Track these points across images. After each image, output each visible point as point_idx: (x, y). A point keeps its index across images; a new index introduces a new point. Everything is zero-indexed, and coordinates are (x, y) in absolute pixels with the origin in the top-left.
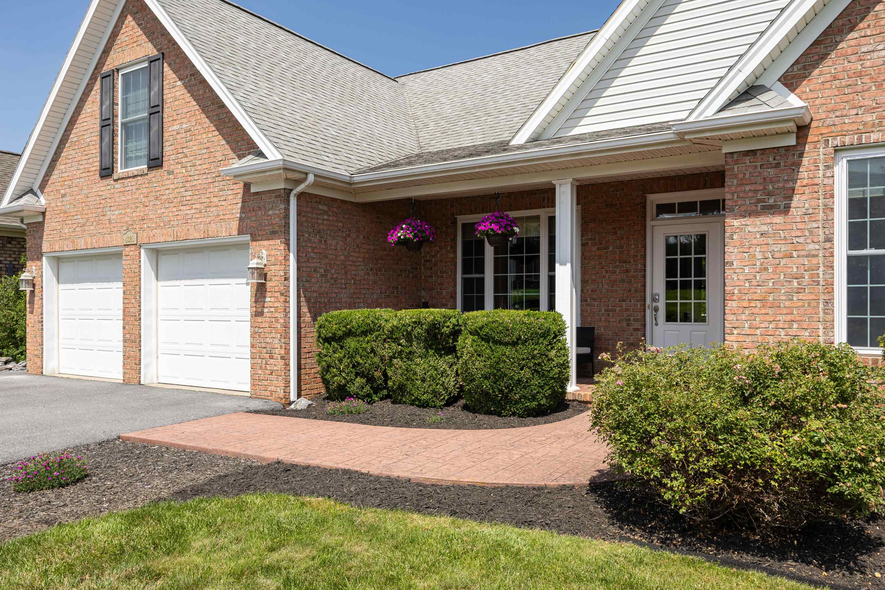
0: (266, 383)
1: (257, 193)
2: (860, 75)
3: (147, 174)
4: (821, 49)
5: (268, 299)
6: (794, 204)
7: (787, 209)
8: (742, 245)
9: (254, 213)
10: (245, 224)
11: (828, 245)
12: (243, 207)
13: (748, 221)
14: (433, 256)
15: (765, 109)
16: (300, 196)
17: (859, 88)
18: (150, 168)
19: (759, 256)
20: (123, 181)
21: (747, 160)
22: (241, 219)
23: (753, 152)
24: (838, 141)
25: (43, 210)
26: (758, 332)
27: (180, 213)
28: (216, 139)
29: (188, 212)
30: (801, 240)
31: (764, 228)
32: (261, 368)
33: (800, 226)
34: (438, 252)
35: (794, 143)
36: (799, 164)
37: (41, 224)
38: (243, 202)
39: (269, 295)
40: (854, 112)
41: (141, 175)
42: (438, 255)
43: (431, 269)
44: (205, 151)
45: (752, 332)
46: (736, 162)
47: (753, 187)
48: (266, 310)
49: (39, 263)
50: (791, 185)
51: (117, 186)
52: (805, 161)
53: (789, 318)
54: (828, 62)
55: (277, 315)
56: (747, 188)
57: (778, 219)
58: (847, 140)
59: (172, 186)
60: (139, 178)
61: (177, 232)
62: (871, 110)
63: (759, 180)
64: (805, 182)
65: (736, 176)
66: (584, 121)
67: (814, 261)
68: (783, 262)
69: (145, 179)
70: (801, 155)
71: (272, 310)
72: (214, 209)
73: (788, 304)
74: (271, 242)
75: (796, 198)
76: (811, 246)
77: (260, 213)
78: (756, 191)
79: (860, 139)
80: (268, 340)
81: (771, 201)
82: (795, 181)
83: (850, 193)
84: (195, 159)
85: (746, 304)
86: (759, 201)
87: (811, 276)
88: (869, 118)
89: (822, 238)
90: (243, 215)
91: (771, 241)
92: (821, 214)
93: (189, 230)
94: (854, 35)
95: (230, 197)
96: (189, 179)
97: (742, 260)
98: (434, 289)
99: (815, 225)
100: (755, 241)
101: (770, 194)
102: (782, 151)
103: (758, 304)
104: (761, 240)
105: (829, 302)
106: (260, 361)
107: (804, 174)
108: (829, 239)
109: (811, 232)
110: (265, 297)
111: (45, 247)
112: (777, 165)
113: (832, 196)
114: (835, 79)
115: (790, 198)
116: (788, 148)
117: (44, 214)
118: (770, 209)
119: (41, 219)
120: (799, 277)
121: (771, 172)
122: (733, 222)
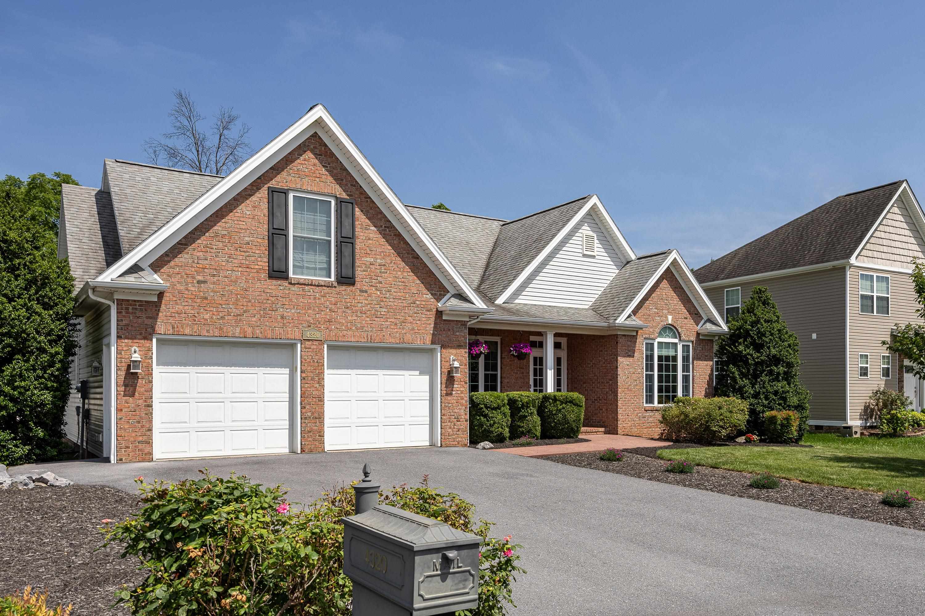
0: (454, 437)
1: (445, 320)
2: (649, 315)
3: (335, 287)
5: (455, 386)
6: (635, 355)
7: (633, 357)
8: (622, 368)
9: (444, 332)
10: (437, 338)
11: (642, 370)
12: (435, 327)
13: (624, 359)
15: (634, 323)
18: (340, 283)
19: (626, 372)
20: (303, 286)
21: (624, 337)
22: (433, 334)
23: (625, 335)
24: (644, 336)
26: (627, 399)
27: (374, 322)
28: (411, 278)
29: (383, 323)
31: (628, 362)
32: (450, 428)
33: (636, 363)
35: (635, 334)
36: (636, 342)
37: (157, 305)
38: (435, 324)
39: (456, 383)
41: (328, 287)
44: (401, 284)
45: (625, 399)
46: (621, 338)
48: (454, 393)
49: (146, 343)
51: (293, 289)
52: (638, 341)
53: (634, 394)
54: (642, 309)
55: (462, 395)
56: (624, 348)
57: (631, 359)
58: (646, 336)
59: (366, 302)
60: (324, 288)
61: (371, 336)
62: (651, 328)
63: (627, 345)
64: (637, 348)
65: (621, 343)
67: (640, 375)
68: (633, 375)
69: (333, 291)
70: (636, 339)
71: (459, 392)
72: (409, 324)
73: (634, 389)
74: (458, 351)
76: (638, 370)
77: (449, 333)
78: (626, 349)
79: (649, 336)
80: (456, 411)
81: (630, 353)
82: (635, 347)
83: (646, 353)
84: (391, 287)
85: (623, 390)
86: (627, 353)
87: (639, 380)
88: (651, 330)
90: (436, 333)
91: (629, 367)
92: (640, 359)
93: (384, 336)
94: (647, 302)
95: (423, 319)
96: (384, 300)
97: (622, 374)
99: (640, 363)
100: (625, 367)
101: (629, 351)
102: (632, 337)
103: (626, 390)
104: (627, 367)
105: (642, 389)
106: (449, 424)
107: (637, 346)
108: (642, 368)
109: (638, 365)
110: (453, 384)
111: (161, 327)
112: (631, 341)
113: (643, 354)
114: (644, 315)
115: (634, 353)
116: (634, 336)
117: (161, 295)
118: (629, 356)
119: (156, 299)
120: (636, 381)
121: (630, 343)
122: (620, 359)
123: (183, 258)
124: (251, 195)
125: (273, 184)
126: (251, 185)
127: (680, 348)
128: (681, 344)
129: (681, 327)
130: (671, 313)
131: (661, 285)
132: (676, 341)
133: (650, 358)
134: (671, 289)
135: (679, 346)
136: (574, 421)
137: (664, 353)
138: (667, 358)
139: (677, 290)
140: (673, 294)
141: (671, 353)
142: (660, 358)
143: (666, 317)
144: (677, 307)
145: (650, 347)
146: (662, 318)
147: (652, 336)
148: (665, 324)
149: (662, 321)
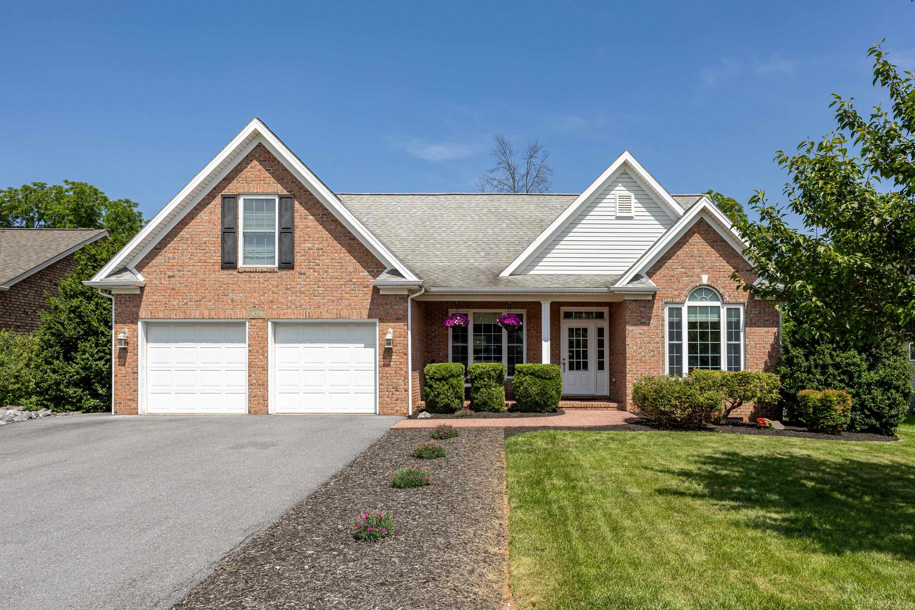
0: (392, 406)
1: (382, 295)
2: (673, 276)
3: (277, 272)
4: (660, 264)
5: (393, 357)
6: (651, 322)
7: (649, 324)
8: (632, 338)
9: (382, 307)
10: (374, 312)
11: (663, 339)
12: (372, 303)
13: (634, 328)
14: (433, 332)
15: (642, 285)
17: (672, 281)
18: (280, 268)
19: (639, 342)
20: (250, 274)
21: (634, 303)
22: (370, 309)
23: (636, 301)
24: (666, 300)
25: (143, 286)
26: (639, 372)
27: (312, 301)
28: (348, 258)
29: (321, 301)
30: (654, 337)
31: (641, 331)
32: (388, 397)
33: (654, 331)
34: (436, 330)
35: (651, 299)
36: (653, 307)
37: (140, 296)
38: (372, 299)
39: (394, 354)
40: (671, 290)
41: (271, 272)
42: (437, 332)
43: (432, 339)
44: (337, 264)
45: (637, 372)
46: (630, 304)
47: (637, 315)
48: (392, 363)
49: (134, 326)
50: (650, 315)
51: (241, 276)
52: (655, 306)
53: (650, 367)
54: (662, 269)
55: (401, 366)
56: (634, 315)
57: (646, 328)
58: (669, 300)
59: (305, 283)
60: (267, 274)
61: (309, 313)
62: (676, 290)
63: (639, 312)
64: (655, 314)
65: (630, 309)
66: (536, 268)
67: (658, 345)
68: (648, 345)
69: (275, 275)
70: (653, 304)
71: (398, 363)
72: (346, 301)
73: (649, 361)
74: (396, 324)
75: (652, 320)
76: (657, 339)
77: (387, 307)
78: (637, 316)
79: (673, 300)
80: (394, 381)
81: (643, 321)
82: (651, 313)
83: (669, 320)
84: (328, 268)
85: (634, 361)
86: (639, 320)
87: (657, 351)
88: (676, 293)
89: (661, 336)
90: (373, 307)
91: (643, 336)
92: (660, 327)
93: (321, 312)
94: (670, 261)
95: (360, 295)
96: (322, 280)
97: (632, 344)
98: (433, 352)
99: (658, 331)
100: (637, 336)
101: (642, 318)
102: (647, 302)
103: (639, 361)
104: (640, 336)
105: (663, 361)
106: (387, 393)
107: (654, 311)
108: (663, 337)
109: (657, 334)
110: (391, 356)
111: (143, 313)
112: (645, 307)
113: (664, 320)
114: (664, 276)
115: (650, 320)
116: (649, 301)
117: (142, 289)
118: (643, 324)
119: (138, 292)
120: (653, 351)
121: (643, 309)
122: (629, 328)
123: (158, 260)
124: (208, 204)
125: (226, 192)
126: (208, 195)
127: (723, 312)
128: (725, 308)
129: (724, 288)
130: (706, 272)
131: (690, 241)
132: (717, 304)
133: (676, 326)
134: (706, 244)
135: (722, 310)
136: (538, 395)
137: (700, 318)
138: (703, 325)
139: (715, 244)
140: (709, 248)
141: (711, 318)
142: (692, 325)
143: (699, 277)
144: (717, 264)
145: (676, 312)
146: (692, 279)
147: (677, 300)
148: (698, 285)
149: (692, 282)
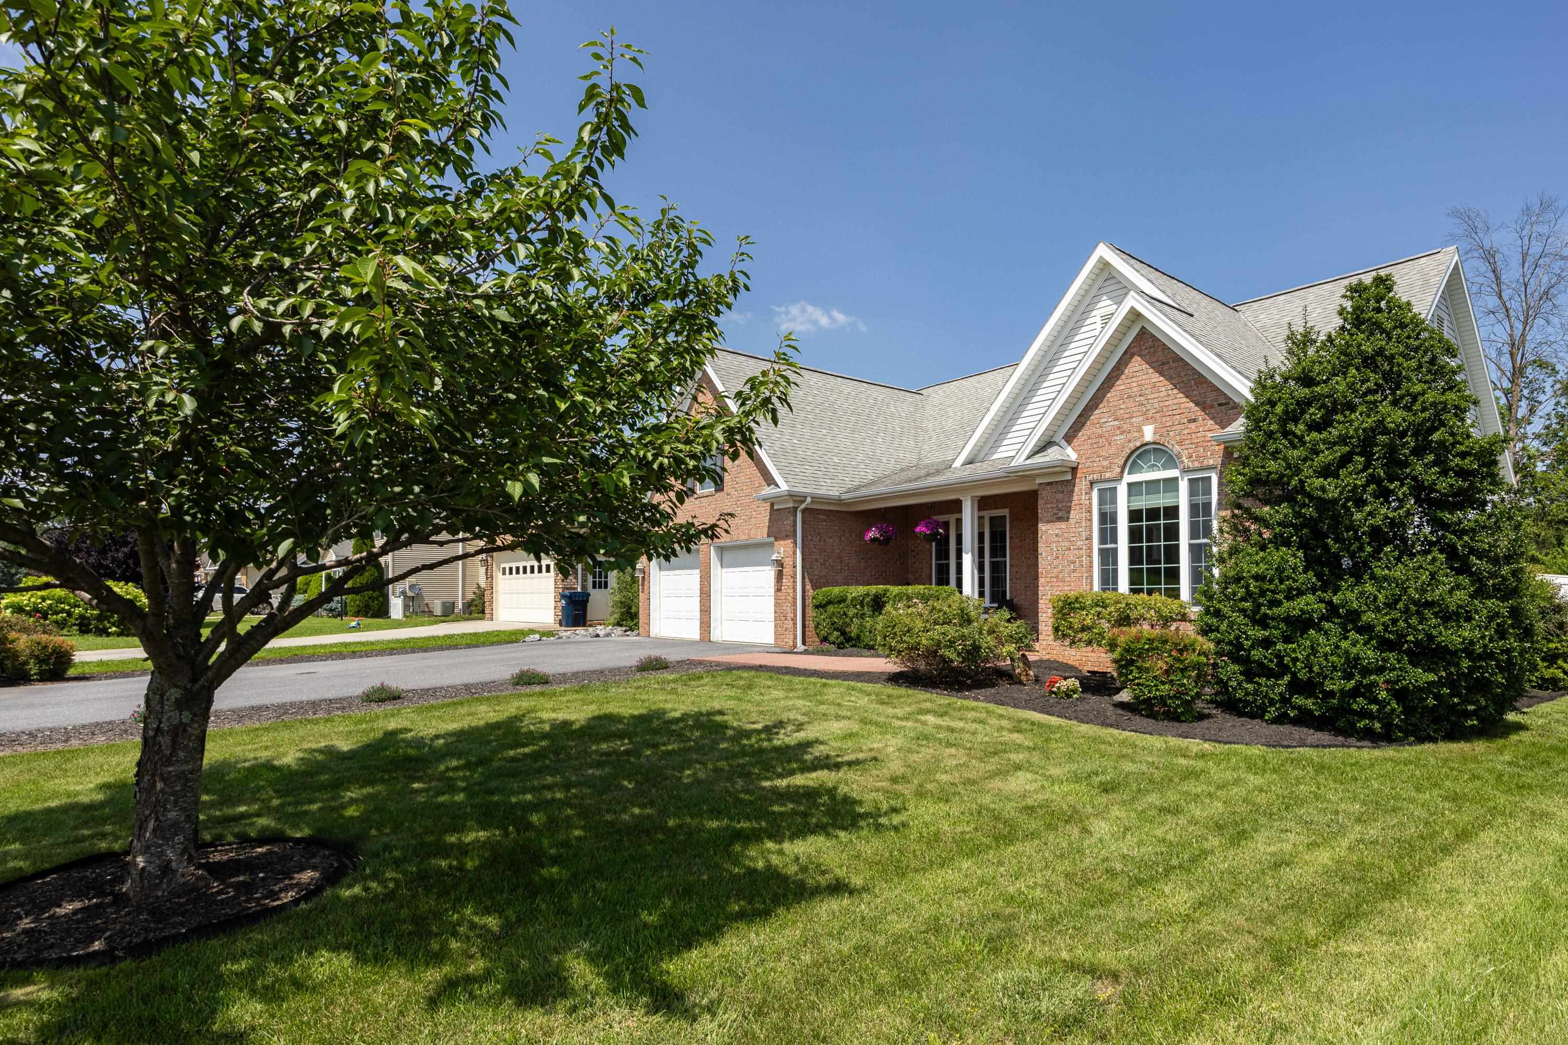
0: (783, 637)
1: (777, 509)
2: (1100, 436)
3: (714, 495)
4: (1082, 419)
5: (784, 581)
6: (1071, 516)
7: (1068, 519)
8: (1046, 542)
9: (776, 523)
10: (771, 530)
11: (1090, 542)
12: (770, 519)
13: (1049, 526)
15: (1047, 459)
16: (804, 511)
17: (1100, 445)
18: (716, 491)
19: (1054, 549)
21: (1049, 488)
22: (769, 527)
23: (1053, 483)
24: (1091, 478)
28: (755, 472)
29: (739, 522)
30: (1074, 539)
31: (1057, 531)
33: (1073, 530)
35: (1071, 477)
36: (1073, 491)
38: (770, 516)
39: (785, 578)
40: (1098, 459)
44: (749, 480)
46: (1044, 490)
47: (1052, 505)
48: (783, 588)
50: (1069, 504)
52: (1076, 490)
54: (1086, 428)
56: (1049, 506)
57: (1063, 525)
58: (1097, 476)
59: (729, 504)
61: (732, 536)
62: (1106, 458)
63: (1055, 501)
64: (1077, 502)
65: (1043, 498)
66: (1001, 449)
67: (1081, 552)
68: (1066, 553)
70: (1074, 486)
72: (754, 520)
74: (786, 542)
75: (1072, 512)
76: (1079, 543)
77: (779, 523)
78: (1053, 508)
79: (1103, 476)
81: (1060, 514)
82: (1071, 502)
83: (1099, 509)
84: (743, 486)
85: (1049, 580)
86: (1055, 514)
87: (1079, 562)
88: (1105, 463)
89: (1087, 538)
90: (770, 524)
91: (1060, 539)
92: (1084, 523)
93: (739, 534)
94: (1097, 412)
95: (763, 512)
96: (740, 499)
97: (1046, 552)
98: (918, 576)
99: (1080, 530)
100: (1053, 539)
101: (1060, 510)
104: (1056, 539)
105: (1089, 578)
106: (780, 621)
107: (1075, 498)
108: (1090, 538)
110: (782, 579)
112: (1063, 492)
113: (1091, 511)
114: (1089, 438)
115: (1069, 512)
116: (1067, 481)
118: (1060, 519)
120: (1074, 562)
121: (1060, 496)
122: (1042, 527)
127: (1183, 486)
128: (1186, 479)
129: (1180, 443)
130: (1153, 420)
131: (1126, 371)
132: (1173, 473)
133: (1108, 519)
134: (1151, 371)
135: (1180, 482)
137: (1144, 502)
138: (1153, 513)
139: (1166, 367)
140: (1156, 378)
141: (1160, 501)
142: (1134, 515)
143: (1140, 431)
144: (1170, 403)
145: (1108, 496)
146: (1129, 436)
147: (1108, 475)
148: (1138, 444)
149: (1130, 441)
